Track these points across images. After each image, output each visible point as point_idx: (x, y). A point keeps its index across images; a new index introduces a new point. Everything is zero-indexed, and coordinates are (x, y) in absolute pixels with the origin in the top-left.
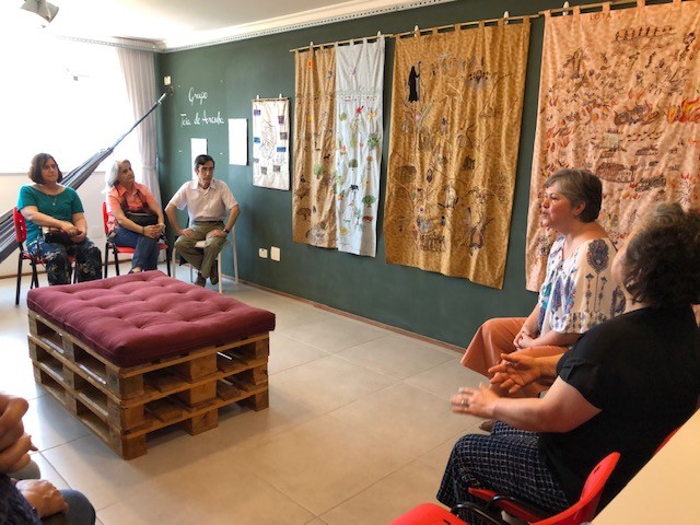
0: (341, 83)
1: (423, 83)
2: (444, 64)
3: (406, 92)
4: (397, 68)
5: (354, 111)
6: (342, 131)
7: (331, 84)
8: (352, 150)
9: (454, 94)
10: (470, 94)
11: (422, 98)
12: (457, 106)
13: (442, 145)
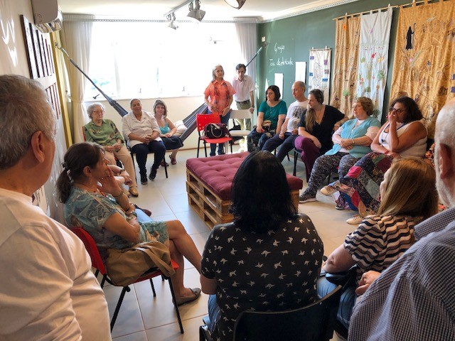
0: (363, 39)
1: (416, 38)
2: (431, 25)
3: (405, 43)
4: (399, 28)
5: (370, 56)
6: (362, 69)
7: (357, 40)
8: (367, 81)
9: (437, 44)
10: (447, 44)
11: (414, 47)
12: (438, 52)
13: (427, 78)
